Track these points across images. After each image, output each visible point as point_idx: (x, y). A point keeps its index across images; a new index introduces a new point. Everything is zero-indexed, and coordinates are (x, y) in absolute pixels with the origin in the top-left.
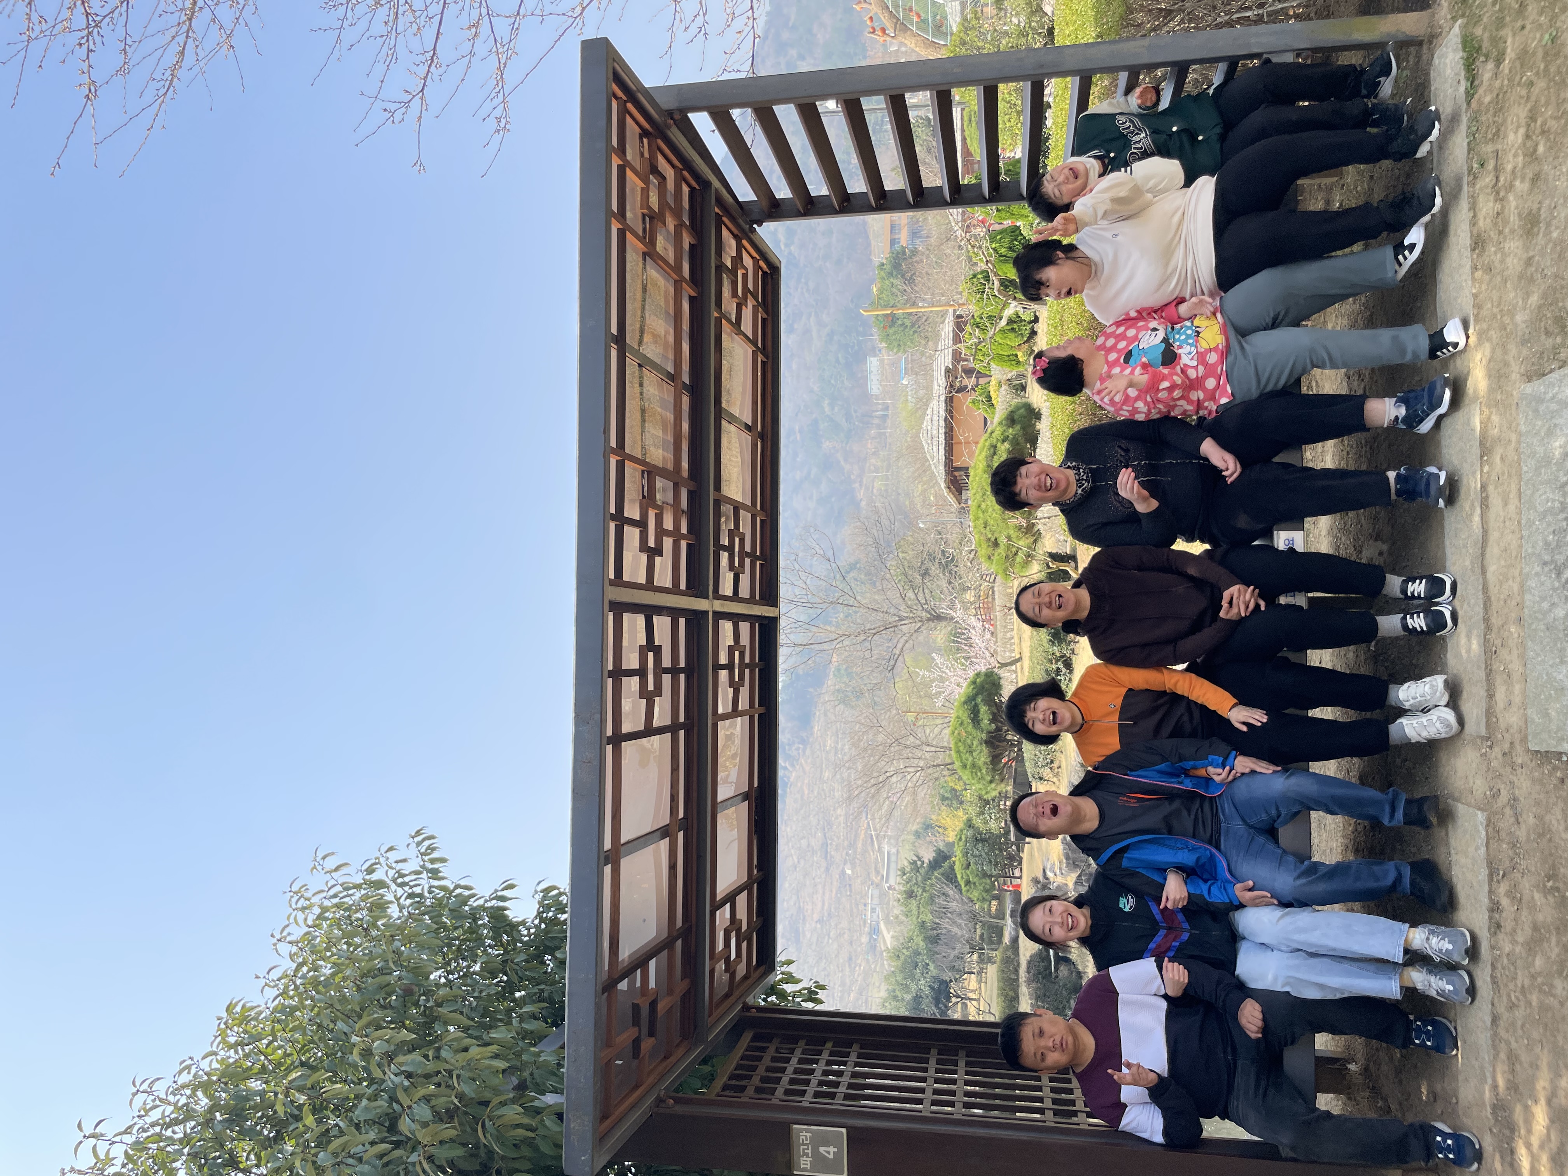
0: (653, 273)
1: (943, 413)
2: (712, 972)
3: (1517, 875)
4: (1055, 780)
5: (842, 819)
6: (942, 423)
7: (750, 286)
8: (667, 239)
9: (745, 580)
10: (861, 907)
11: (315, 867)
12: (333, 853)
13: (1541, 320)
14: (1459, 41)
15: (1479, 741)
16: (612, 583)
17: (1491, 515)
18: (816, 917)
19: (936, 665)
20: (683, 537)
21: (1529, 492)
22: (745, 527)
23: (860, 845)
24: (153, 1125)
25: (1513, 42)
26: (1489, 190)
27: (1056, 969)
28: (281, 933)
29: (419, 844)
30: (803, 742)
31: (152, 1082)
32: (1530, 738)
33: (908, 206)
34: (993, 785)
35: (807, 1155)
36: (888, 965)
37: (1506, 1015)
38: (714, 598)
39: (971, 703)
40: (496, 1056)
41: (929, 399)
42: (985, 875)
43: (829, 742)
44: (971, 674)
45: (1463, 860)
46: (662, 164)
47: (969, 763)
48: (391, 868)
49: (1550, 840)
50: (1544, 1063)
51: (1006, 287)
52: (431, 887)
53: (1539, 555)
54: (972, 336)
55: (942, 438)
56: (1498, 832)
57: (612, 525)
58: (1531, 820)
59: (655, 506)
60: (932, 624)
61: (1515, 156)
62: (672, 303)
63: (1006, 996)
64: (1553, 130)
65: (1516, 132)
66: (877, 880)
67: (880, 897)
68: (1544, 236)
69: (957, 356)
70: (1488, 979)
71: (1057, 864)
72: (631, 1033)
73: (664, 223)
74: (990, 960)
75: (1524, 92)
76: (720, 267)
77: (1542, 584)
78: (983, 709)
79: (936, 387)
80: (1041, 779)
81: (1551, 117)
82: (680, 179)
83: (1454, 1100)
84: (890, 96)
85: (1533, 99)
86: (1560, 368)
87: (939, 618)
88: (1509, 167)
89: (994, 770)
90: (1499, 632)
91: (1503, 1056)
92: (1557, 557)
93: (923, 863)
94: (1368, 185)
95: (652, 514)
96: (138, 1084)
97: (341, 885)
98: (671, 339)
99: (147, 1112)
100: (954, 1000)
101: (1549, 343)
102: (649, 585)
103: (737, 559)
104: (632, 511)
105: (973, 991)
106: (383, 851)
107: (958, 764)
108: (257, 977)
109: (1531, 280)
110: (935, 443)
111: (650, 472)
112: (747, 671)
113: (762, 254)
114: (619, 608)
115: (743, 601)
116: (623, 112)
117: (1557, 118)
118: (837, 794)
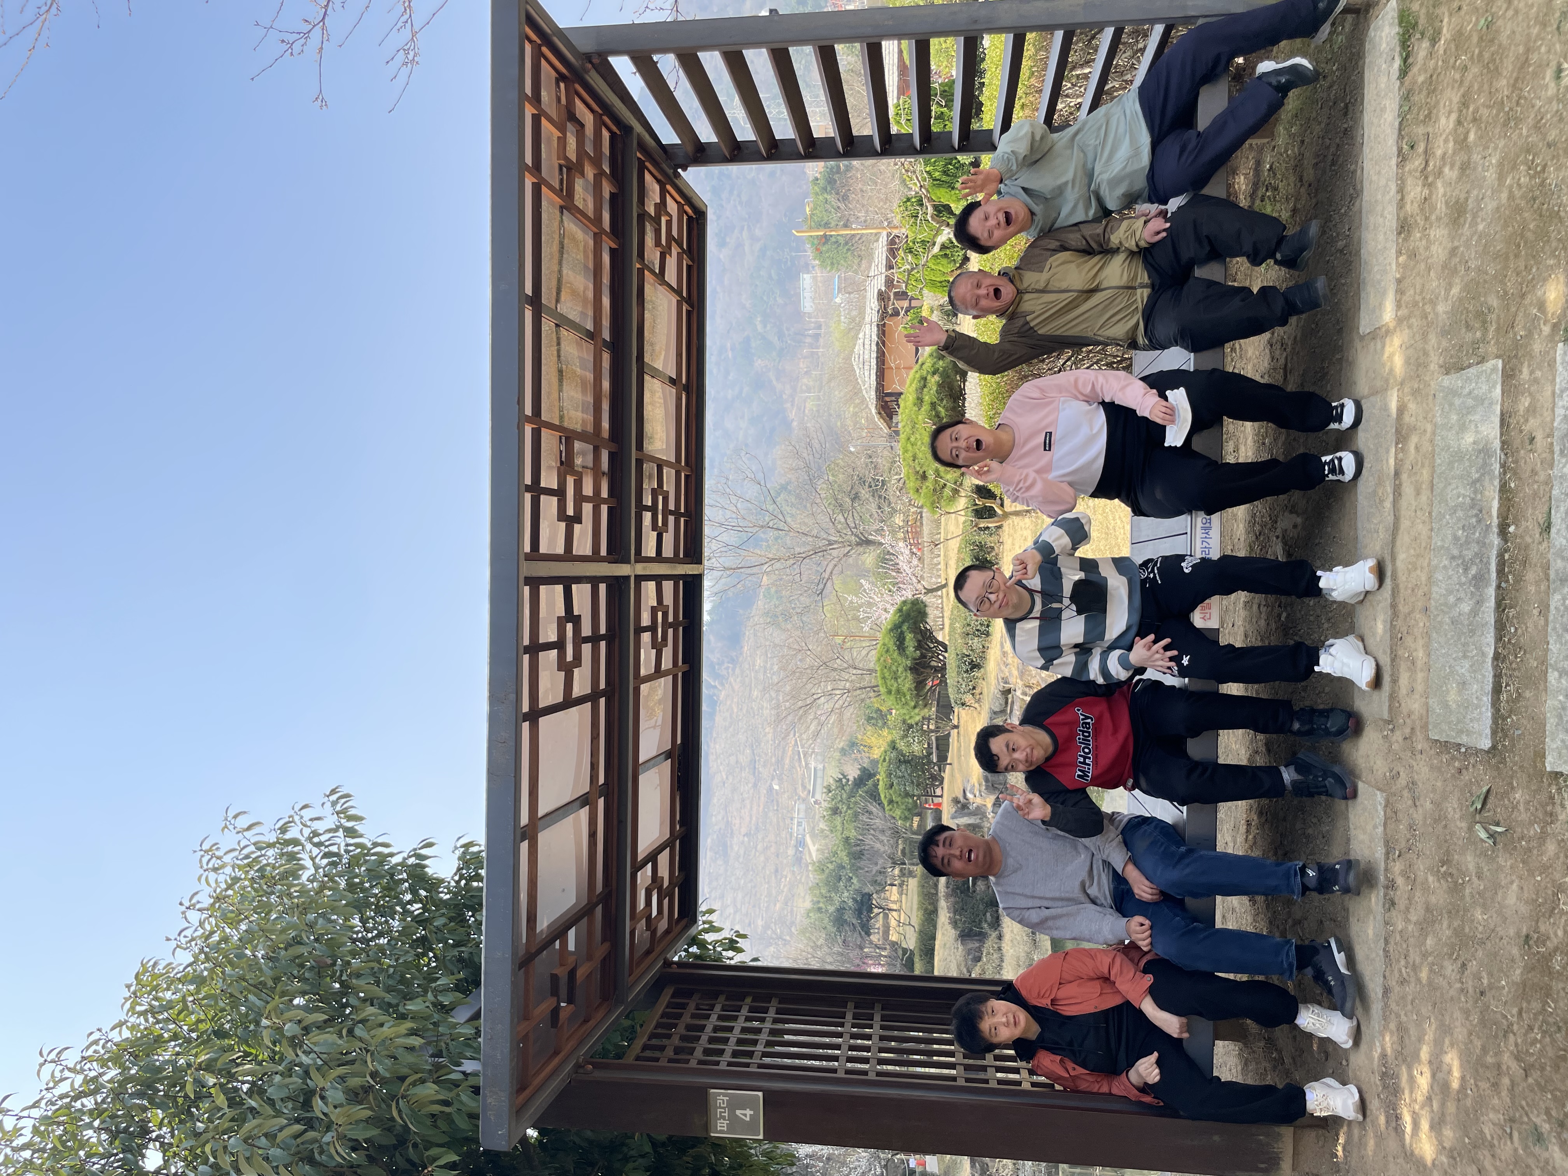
0: (571, 226)
1: (875, 338)
2: (632, 933)
3: (1411, 855)
4: (977, 705)
5: (770, 736)
6: (874, 348)
7: (675, 233)
8: (585, 189)
9: (668, 539)
10: (788, 821)
11: (226, 827)
12: (245, 812)
13: (1462, 313)
14: (1396, 15)
15: (1381, 723)
16: (528, 558)
17: (1403, 503)
18: (744, 830)
19: (865, 590)
20: (604, 501)
21: (1441, 485)
22: (669, 486)
23: (787, 761)
24: (61, 1097)
25: (1449, 23)
26: (1418, 174)
27: (974, 884)
28: (190, 900)
29: (334, 804)
30: (733, 661)
31: (59, 1053)
32: (1430, 727)
33: (838, 155)
34: (917, 711)
35: (724, 1118)
36: (813, 877)
37: (1397, 989)
38: (636, 562)
39: (897, 630)
40: (413, 1033)
41: (860, 325)
42: (907, 795)
43: (759, 662)
44: (899, 599)
45: (1361, 837)
46: (580, 108)
47: (893, 689)
48: (305, 826)
49: (1445, 826)
50: (1429, 1036)
51: (940, 212)
52: (347, 845)
53: (1448, 549)
54: (905, 262)
55: (874, 362)
56: (1396, 813)
57: (528, 497)
58: (1428, 805)
59: (573, 472)
60: (861, 549)
61: (1446, 141)
62: (591, 256)
63: (926, 910)
64: (1484, 118)
65: (1448, 117)
66: (803, 795)
67: (806, 811)
68: (1470, 227)
69: (889, 282)
70: (1381, 953)
71: (977, 785)
72: (548, 1004)
73: (582, 174)
74: (911, 874)
75: (1458, 76)
76: (643, 216)
77: (1450, 578)
78: (909, 636)
79: (868, 310)
80: (963, 704)
81: (1483, 105)
82: (599, 124)
83: (1344, 1063)
84: (820, 47)
85: (1466, 84)
86: (1478, 364)
87: (868, 542)
88: (1439, 153)
89: (918, 695)
90: (1405, 619)
91: (1392, 1026)
92: (1465, 552)
93: (848, 780)
94: (1299, 149)
95: (570, 481)
96: (45, 1053)
97: (254, 844)
98: (590, 295)
99: (57, 1083)
100: (876, 911)
101: (1469, 337)
102: (568, 556)
103: (660, 517)
104: (549, 480)
105: (894, 902)
106: (297, 808)
107: (883, 690)
108: (168, 939)
109: (1455, 271)
110: (867, 367)
111: (568, 437)
112: (670, 631)
113: (687, 199)
114: (534, 583)
115: (667, 560)
116: (538, 56)
117: (1488, 107)
118: (766, 712)
